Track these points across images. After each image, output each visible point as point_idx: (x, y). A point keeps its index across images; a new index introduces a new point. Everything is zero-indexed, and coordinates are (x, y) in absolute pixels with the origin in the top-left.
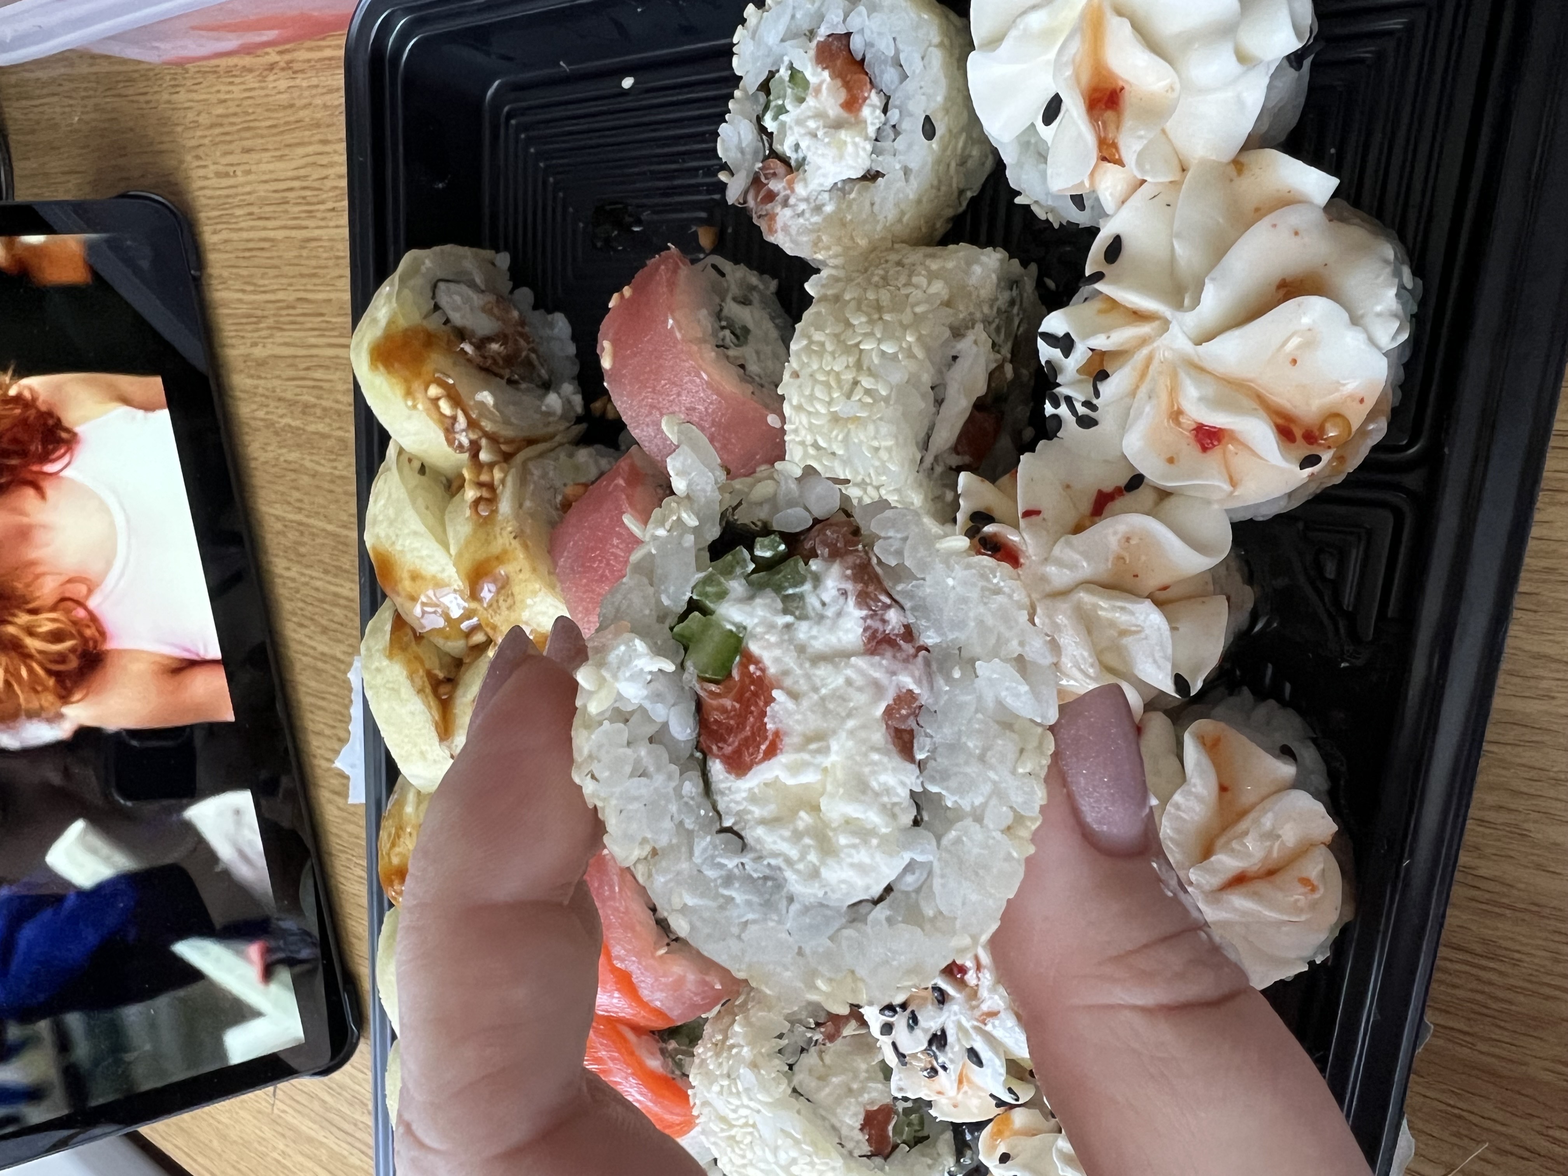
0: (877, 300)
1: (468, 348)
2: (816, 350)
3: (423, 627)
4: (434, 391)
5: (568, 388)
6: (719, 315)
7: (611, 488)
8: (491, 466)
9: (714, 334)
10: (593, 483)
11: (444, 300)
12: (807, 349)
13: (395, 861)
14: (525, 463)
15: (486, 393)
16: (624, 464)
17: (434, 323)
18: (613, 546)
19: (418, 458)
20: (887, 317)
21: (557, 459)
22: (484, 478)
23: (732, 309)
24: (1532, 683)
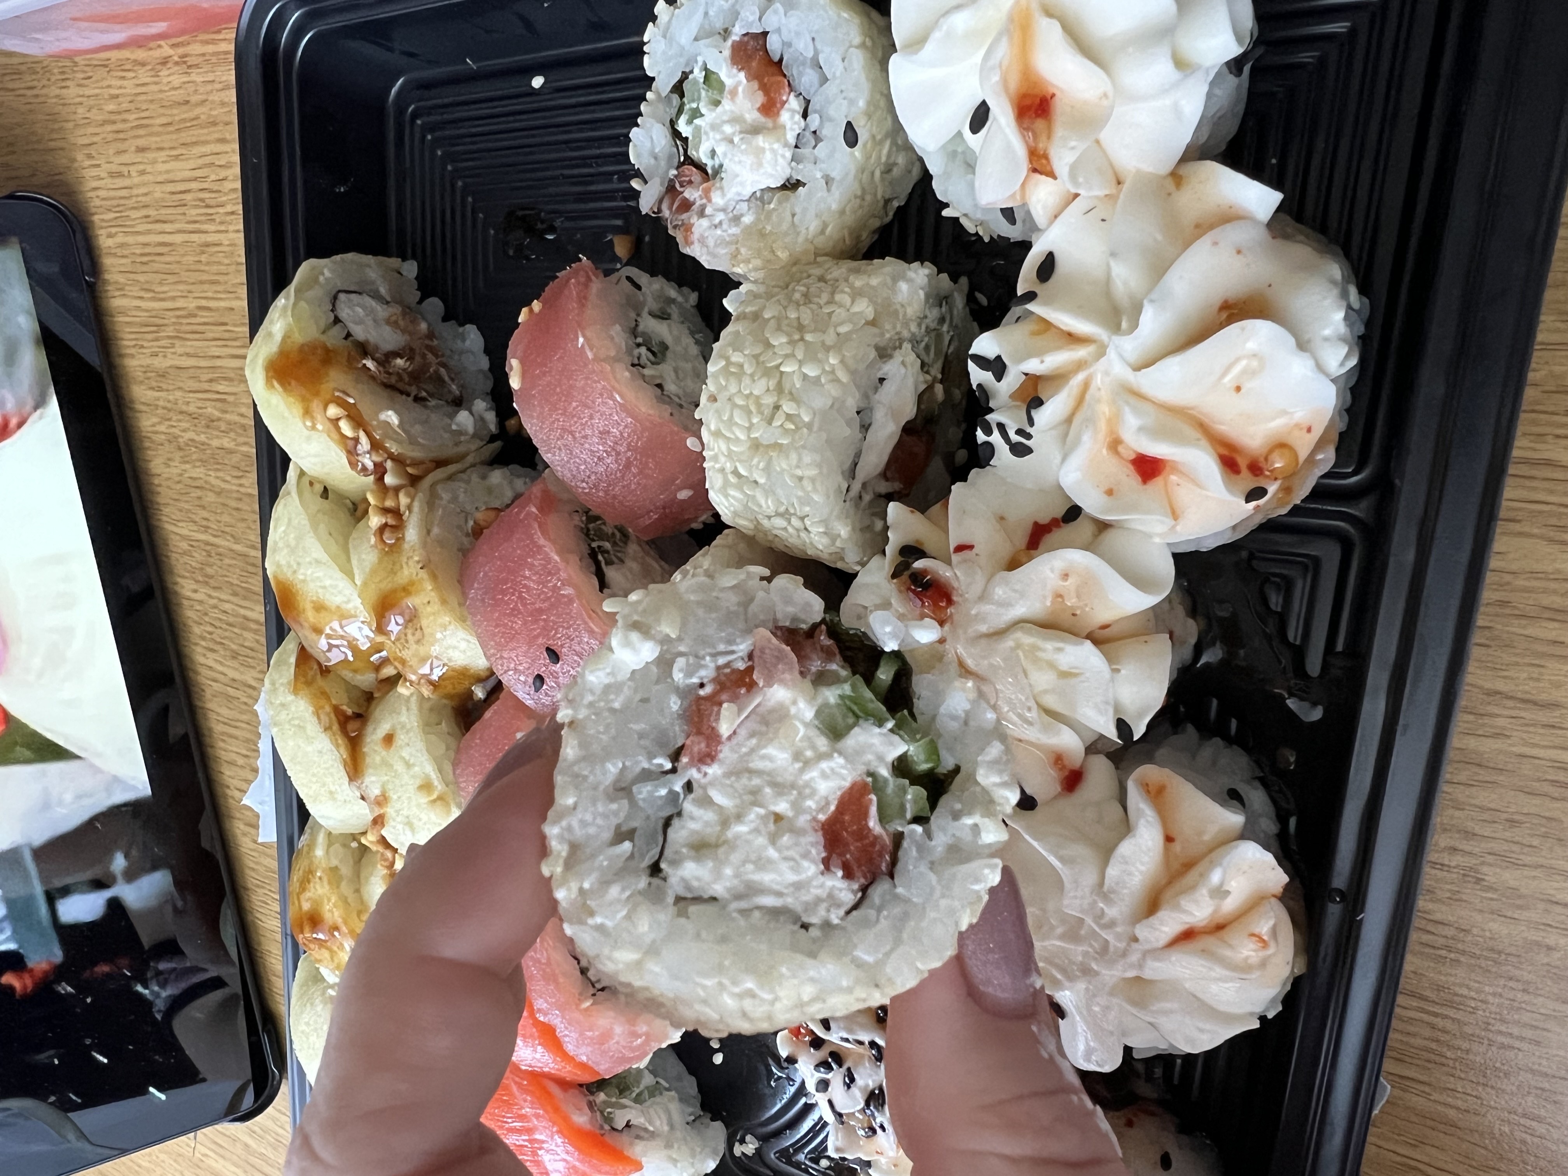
0: (798, 318)
1: (370, 364)
2: (735, 373)
3: (329, 660)
4: (333, 411)
5: (480, 405)
6: (634, 332)
7: (522, 516)
8: (397, 490)
9: (629, 352)
10: (508, 506)
11: (344, 313)
12: (725, 369)
13: (306, 906)
14: (433, 486)
15: (390, 413)
16: (536, 489)
17: (334, 339)
18: (526, 578)
19: (320, 482)
20: (809, 337)
21: (468, 482)
22: (389, 503)
23: (650, 325)
24: (1486, 720)
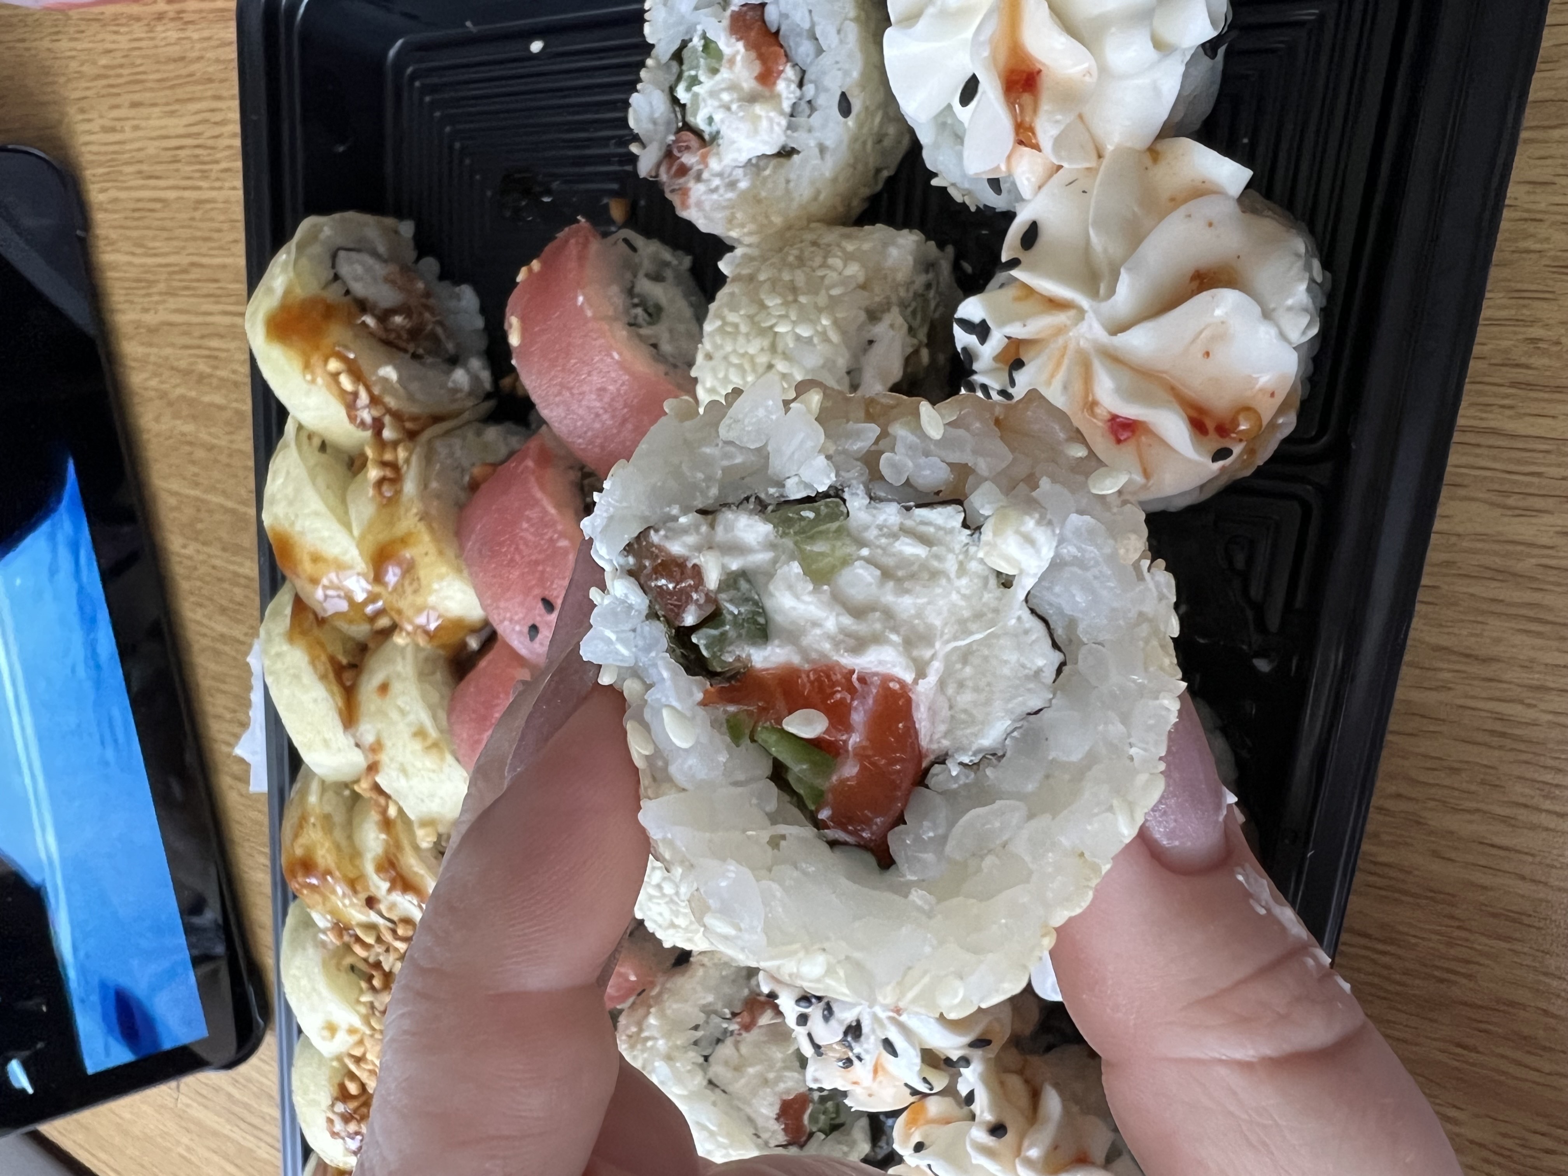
0: (792, 281)
1: (370, 321)
2: (729, 331)
3: (325, 610)
4: (334, 365)
5: (476, 363)
6: (630, 292)
7: (519, 471)
8: (395, 444)
9: (627, 312)
10: (502, 462)
11: (344, 270)
12: (721, 330)
13: (299, 852)
14: (430, 442)
15: (389, 368)
16: (533, 444)
17: (333, 294)
18: (522, 530)
19: (320, 436)
20: (803, 299)
21: (464, 438)
22: (388, 456)
23: (645, 286)
24: (1430, 674)
